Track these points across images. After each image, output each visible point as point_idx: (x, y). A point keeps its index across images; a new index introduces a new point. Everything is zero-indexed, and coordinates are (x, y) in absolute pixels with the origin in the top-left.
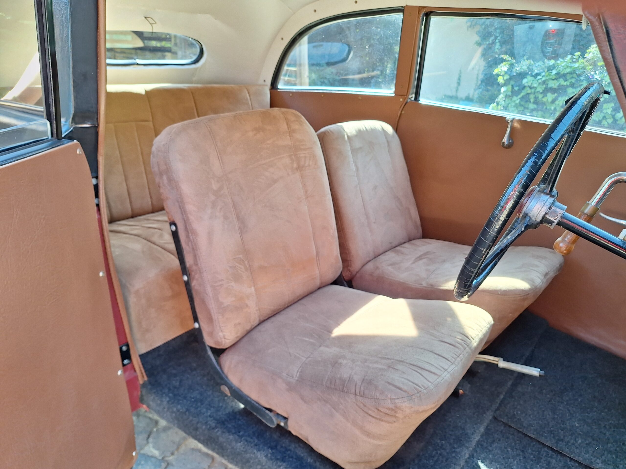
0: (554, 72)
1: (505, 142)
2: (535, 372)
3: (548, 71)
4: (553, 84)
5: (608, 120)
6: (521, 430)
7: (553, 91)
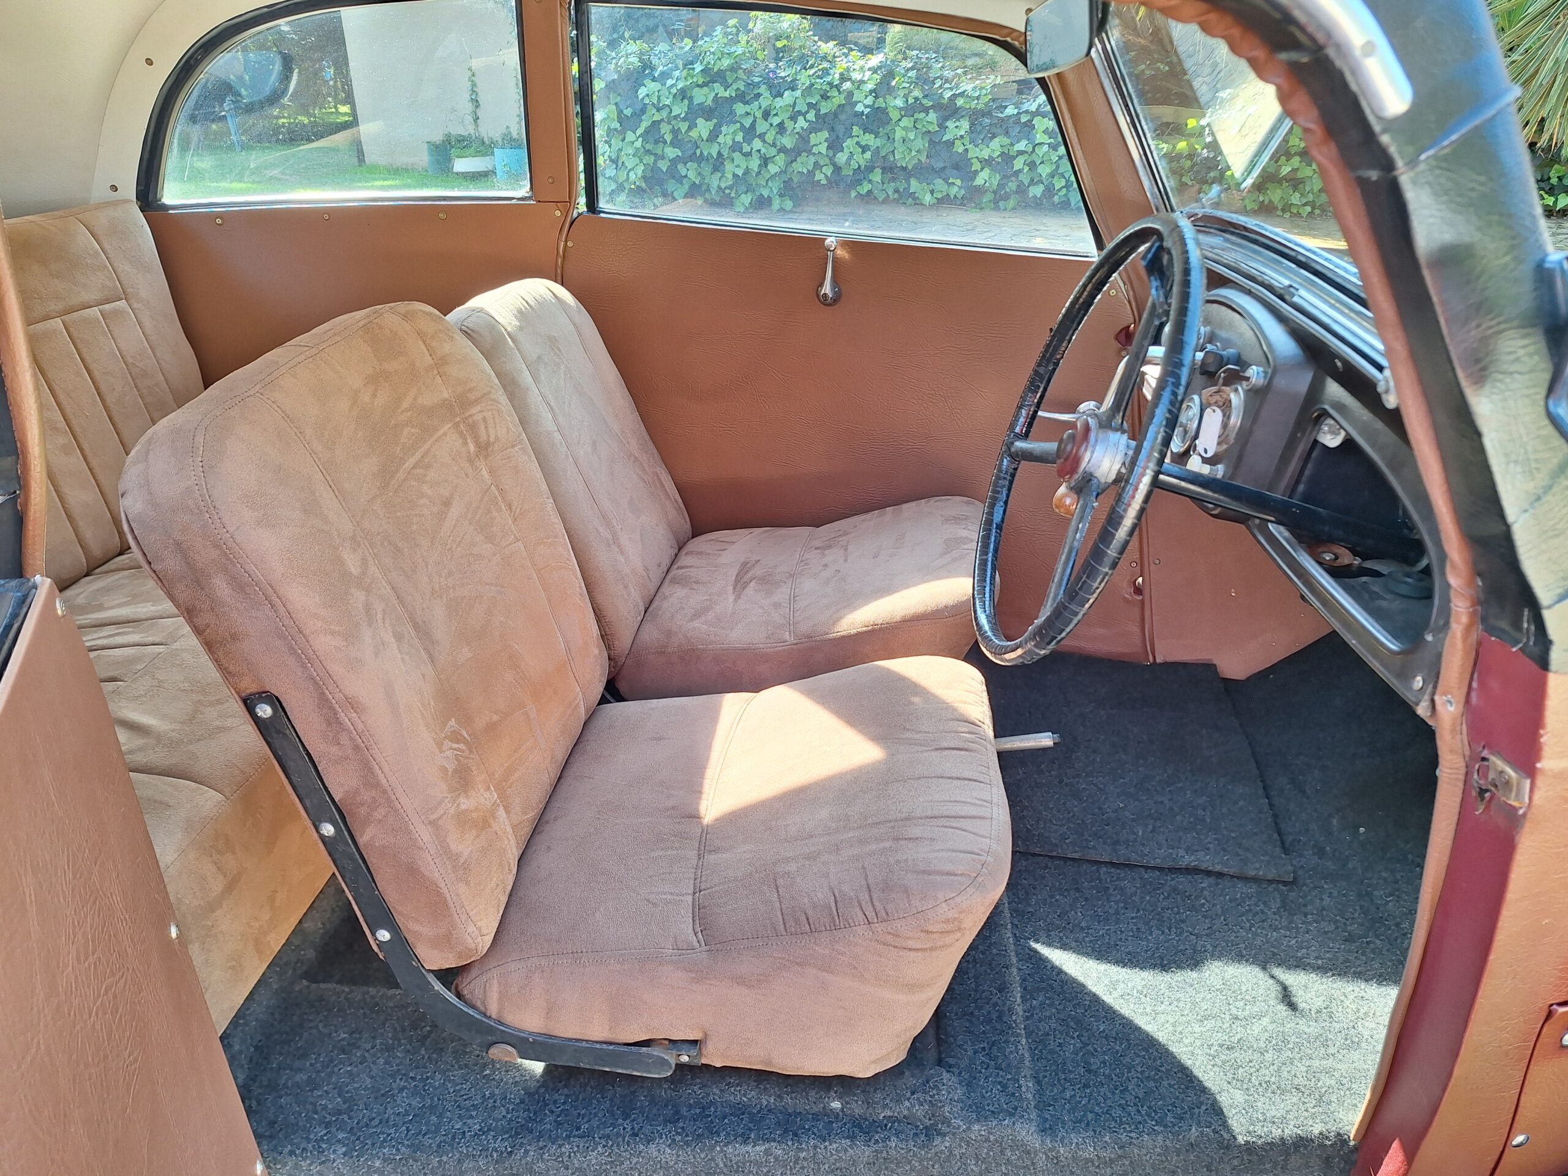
0: (698, 67)
1: (827, 292)
2: (1045, 740)
3: (685, 66)
4: (703, 97)
5: (824, 169)
6: (1054, 854)
7: (708, 113)
